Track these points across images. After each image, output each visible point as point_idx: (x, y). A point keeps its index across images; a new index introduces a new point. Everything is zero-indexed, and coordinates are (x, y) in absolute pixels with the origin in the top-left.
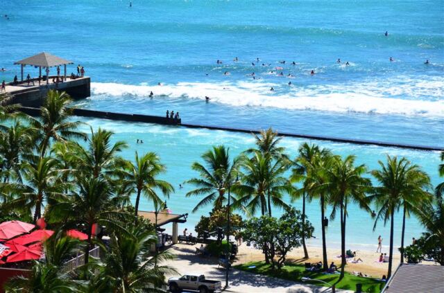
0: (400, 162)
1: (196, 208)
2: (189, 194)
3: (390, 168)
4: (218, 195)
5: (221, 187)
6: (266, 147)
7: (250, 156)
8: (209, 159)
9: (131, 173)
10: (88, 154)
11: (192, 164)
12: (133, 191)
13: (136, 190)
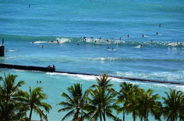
0: (178, 93)
1: (64, 119)
2: (60, 111)
3: (172, 96)
4: (76, 111)
5: (77, 107)
6: (103, 83)
7: (94, 89)
8: (71, 91)
9: (27, 99)
10: (3, 89)
11: (62, 93)
12: (28, 109)
13: (30, 108)
